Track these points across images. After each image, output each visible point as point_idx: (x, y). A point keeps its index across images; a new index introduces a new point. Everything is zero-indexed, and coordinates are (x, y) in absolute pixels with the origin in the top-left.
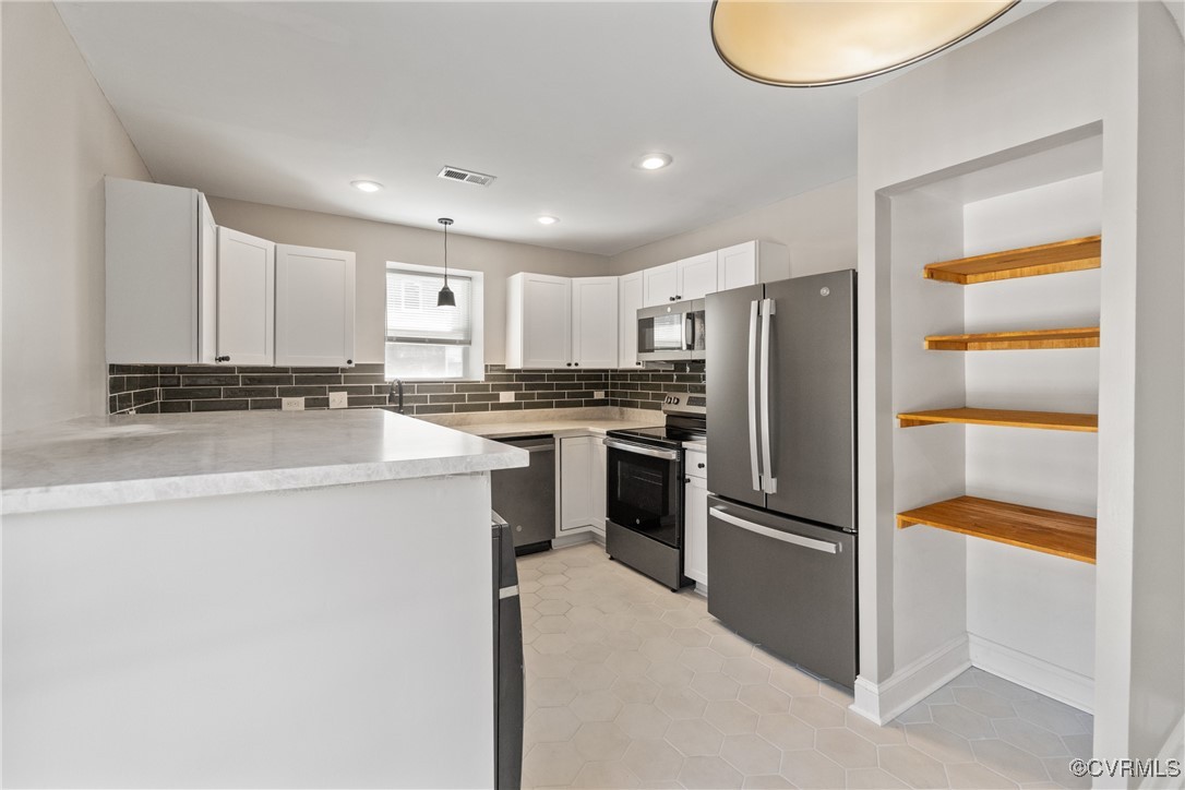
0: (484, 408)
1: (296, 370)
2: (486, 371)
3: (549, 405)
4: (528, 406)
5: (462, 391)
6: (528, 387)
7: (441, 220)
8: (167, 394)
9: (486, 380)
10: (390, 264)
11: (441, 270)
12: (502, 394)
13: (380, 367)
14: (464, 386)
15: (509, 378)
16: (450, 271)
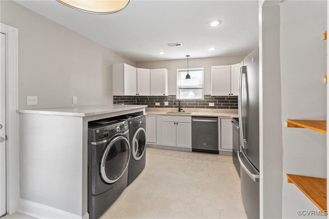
0: (204, 107)
1: (158, 96)
2: (204, 96)
3: (228, 108)
4: (219, 108)
5: (197, 102)
6: (219, 102)
7: (186, 56)
8: (138, 101)
9: (204, 99)
10: (178, 70)
11: (187, 69)
12: (209, 103)
13: (175, 96)
14: (197, 101)
15: (212, 99)
16: (189, 69)
